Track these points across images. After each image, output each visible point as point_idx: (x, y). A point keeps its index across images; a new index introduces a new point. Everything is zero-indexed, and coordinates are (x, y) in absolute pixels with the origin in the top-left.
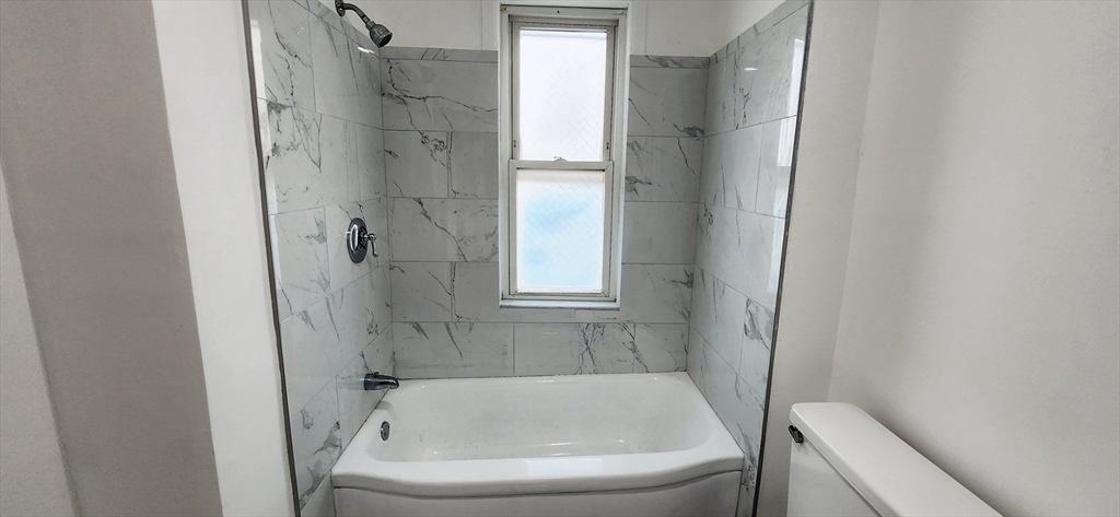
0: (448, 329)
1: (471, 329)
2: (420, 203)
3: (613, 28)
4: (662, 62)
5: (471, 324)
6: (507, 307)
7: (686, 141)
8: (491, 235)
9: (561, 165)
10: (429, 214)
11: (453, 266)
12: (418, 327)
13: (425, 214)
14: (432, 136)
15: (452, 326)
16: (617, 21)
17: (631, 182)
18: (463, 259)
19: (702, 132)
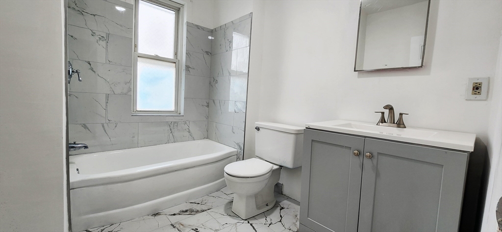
0: (103, 126)
1: (116, 126)
2: (89, 64)
3: (178, 10)
4: (198, 27)
5: (116, 124)
6: (135, 116)
7: (206, 56)
8: (128, 83)
9: (157, 58)
10: (94, 70)
11: (107, 96)
12: (85, 126)
13: (92, 69)
14: (97, 33)
15: (105, 125)
16: (180, 8)
17: (188, 68)
18: (112, 93)
19: (211, 54)
